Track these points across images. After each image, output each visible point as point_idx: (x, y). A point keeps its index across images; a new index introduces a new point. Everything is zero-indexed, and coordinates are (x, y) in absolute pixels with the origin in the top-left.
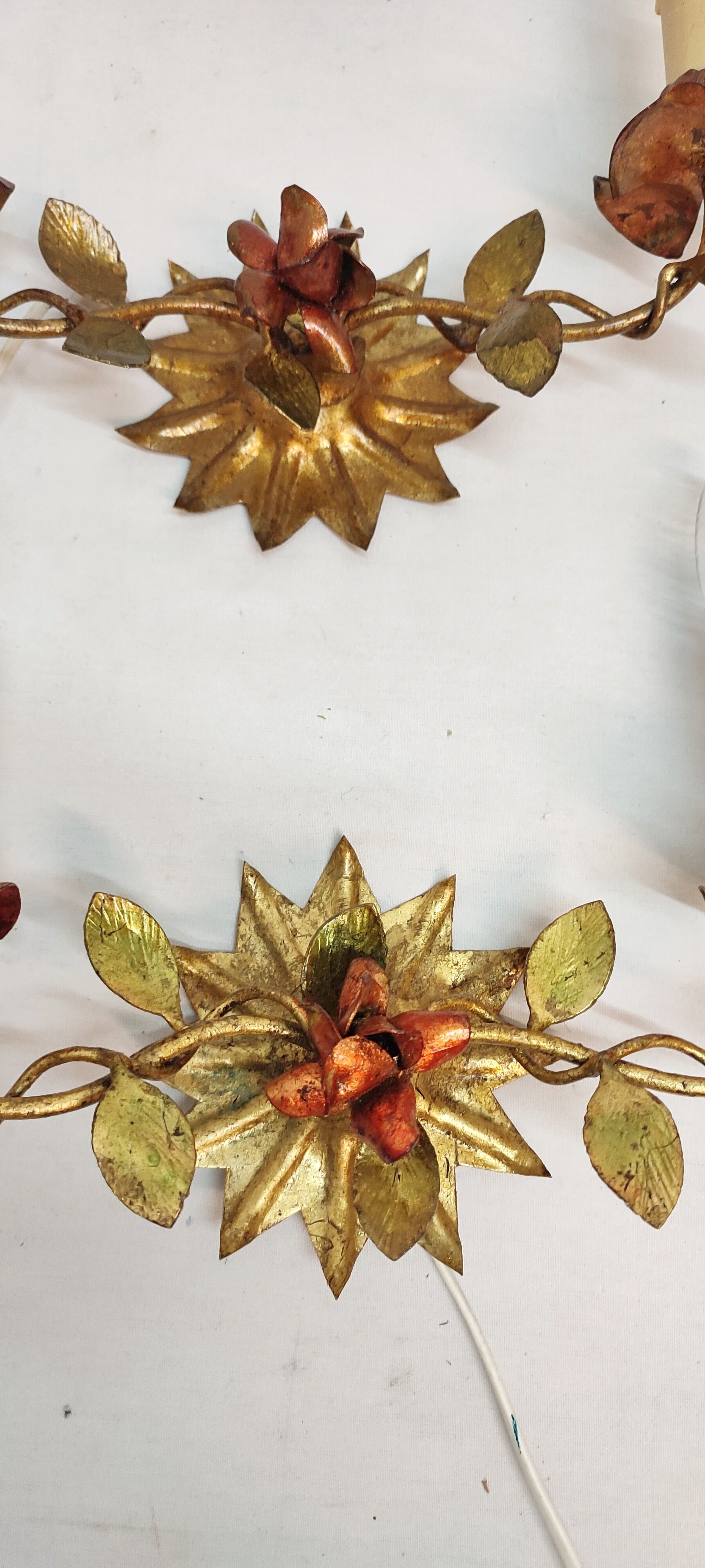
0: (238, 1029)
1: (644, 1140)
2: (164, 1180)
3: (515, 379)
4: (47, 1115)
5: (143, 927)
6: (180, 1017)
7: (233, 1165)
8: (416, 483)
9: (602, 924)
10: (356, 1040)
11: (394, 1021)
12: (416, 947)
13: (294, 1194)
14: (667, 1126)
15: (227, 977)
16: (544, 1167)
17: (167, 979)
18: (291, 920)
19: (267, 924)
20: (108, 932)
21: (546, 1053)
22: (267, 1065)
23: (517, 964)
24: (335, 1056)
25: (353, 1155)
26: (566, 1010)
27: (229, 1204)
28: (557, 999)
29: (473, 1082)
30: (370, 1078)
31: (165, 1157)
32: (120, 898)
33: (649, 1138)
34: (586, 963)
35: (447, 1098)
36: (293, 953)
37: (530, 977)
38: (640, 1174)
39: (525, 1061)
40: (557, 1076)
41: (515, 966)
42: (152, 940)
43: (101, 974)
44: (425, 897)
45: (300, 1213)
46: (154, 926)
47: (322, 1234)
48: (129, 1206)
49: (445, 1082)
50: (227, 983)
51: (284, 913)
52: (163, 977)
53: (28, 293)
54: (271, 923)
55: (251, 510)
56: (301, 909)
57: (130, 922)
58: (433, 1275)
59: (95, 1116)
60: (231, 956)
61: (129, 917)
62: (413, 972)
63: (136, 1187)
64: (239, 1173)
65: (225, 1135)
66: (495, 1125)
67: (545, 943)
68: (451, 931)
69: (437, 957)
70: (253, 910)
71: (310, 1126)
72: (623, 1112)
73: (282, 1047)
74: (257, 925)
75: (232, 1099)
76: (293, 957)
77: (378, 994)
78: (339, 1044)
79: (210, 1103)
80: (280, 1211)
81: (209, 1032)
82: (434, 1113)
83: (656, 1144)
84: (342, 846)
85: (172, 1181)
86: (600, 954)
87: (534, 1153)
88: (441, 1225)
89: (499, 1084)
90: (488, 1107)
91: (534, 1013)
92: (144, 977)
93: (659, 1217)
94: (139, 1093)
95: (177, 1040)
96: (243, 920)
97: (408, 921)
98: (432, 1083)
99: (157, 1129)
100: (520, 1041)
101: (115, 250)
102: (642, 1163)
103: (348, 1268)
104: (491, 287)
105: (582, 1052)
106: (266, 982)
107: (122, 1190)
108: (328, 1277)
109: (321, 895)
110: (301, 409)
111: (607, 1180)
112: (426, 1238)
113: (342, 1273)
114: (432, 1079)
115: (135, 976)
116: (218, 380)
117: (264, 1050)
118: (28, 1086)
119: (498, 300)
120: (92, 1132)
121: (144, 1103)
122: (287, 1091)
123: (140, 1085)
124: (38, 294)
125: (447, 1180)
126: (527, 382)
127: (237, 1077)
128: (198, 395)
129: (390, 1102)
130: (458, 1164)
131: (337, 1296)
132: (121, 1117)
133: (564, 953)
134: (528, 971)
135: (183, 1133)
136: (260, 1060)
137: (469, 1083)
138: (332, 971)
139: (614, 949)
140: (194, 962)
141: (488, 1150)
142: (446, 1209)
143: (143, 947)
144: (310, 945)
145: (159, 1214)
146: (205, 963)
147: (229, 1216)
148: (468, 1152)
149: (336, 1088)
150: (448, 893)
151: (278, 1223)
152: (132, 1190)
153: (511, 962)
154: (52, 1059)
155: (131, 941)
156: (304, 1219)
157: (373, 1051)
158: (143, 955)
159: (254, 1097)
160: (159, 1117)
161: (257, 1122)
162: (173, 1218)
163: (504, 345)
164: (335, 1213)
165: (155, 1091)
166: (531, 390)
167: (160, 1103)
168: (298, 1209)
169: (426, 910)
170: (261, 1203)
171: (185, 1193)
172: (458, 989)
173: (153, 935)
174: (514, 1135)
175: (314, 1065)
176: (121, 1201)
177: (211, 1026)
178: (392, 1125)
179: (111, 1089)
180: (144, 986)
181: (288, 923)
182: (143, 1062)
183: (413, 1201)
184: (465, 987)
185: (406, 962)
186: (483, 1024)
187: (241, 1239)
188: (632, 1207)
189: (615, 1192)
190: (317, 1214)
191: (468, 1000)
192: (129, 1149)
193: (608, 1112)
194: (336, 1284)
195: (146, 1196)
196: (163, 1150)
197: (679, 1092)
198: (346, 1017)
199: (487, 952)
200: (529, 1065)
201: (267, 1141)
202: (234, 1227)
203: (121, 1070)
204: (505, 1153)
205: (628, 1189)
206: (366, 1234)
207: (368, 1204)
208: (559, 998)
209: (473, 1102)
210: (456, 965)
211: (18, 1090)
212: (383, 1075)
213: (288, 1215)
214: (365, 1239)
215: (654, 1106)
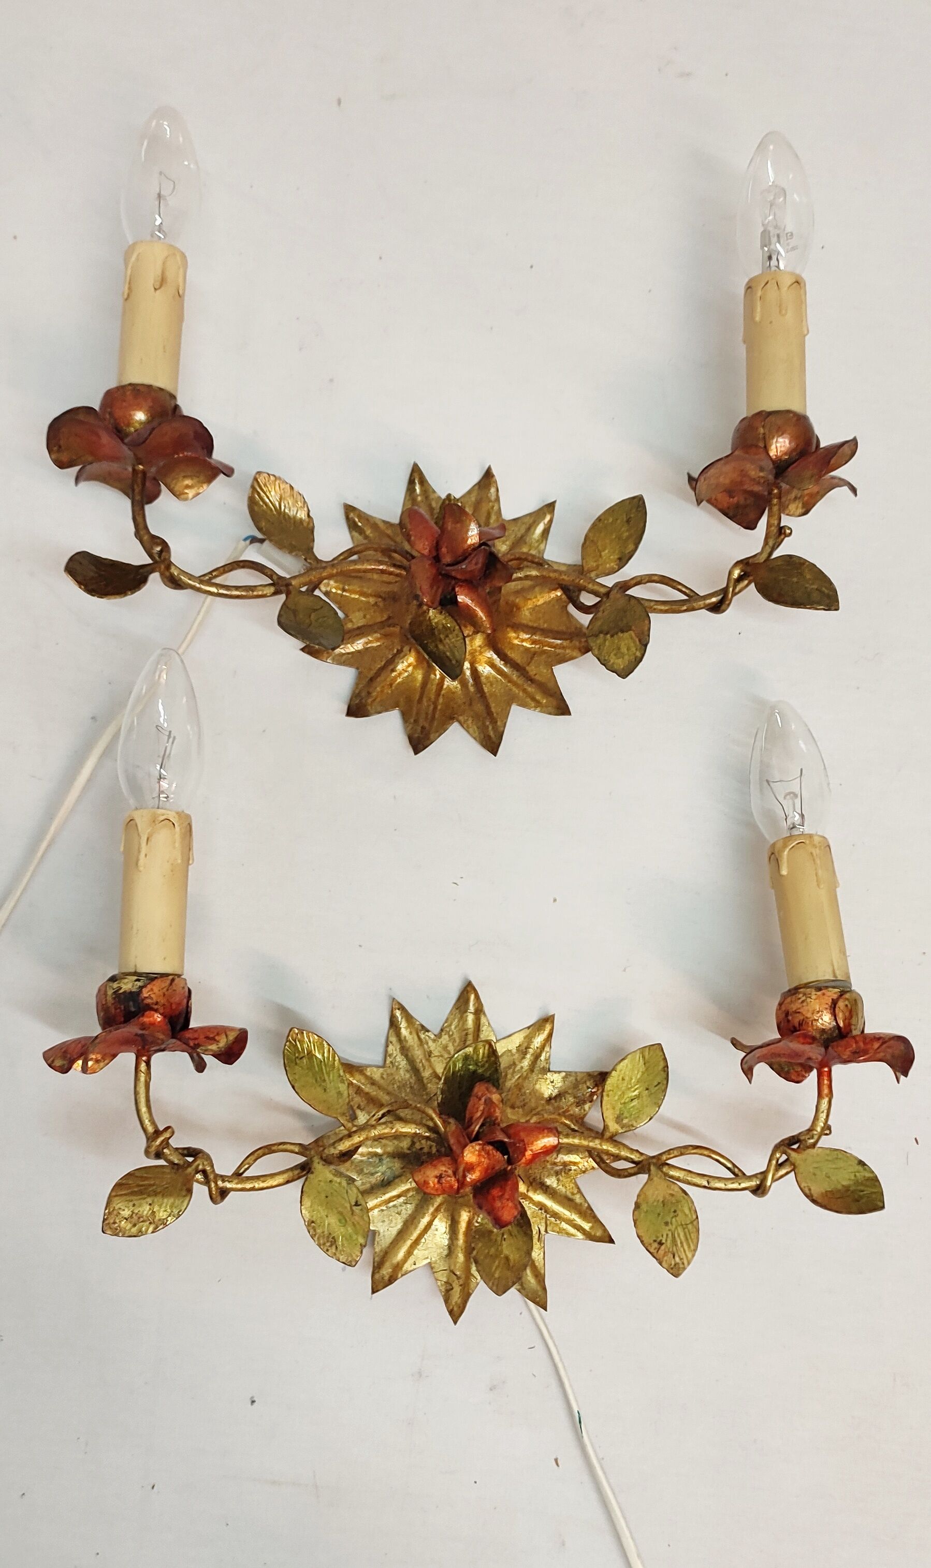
0: (394, 1131)
1: (674, 1219)
2: (350, 1236)
3: (613, 663)
4: (260, 1189)
5: (324, 1053)
6: (350, 1120)
7: (381, 1228)
8: (537, 698)
10: (480, 1144)
11: (505, 1131)
12: (522, 1068)
13: (426, 1250)
14: (690, 1211)
15: (378, 1087)
16: (610, 1237)
17: (340, 1091)
18: (428, 1044)
19: (409, 1046)
20: (300, 1057)
21: (613, 1155)
22: (408, 1154)
23: (598, 1083)
24: (465, 1155)
25: (470, 1223)
26: (631, 1123)
27: (377, 1256)
28: (625, 1115)
29: (561, 1172)
30: (488, 1170)
31: (350, 1221)
32: (309, 1031)
33: (677, 1218)
34: (647, 1089)
35: (541, 1182)
36: (430, 1072)
37: (605, 1098)
38: (669, 1241)
39: (598, 1160)
40: (620, 1172)
41: (596, 1085)
42: (330, 1062)
43: (296, 1088)
44: (531, 1029)
45: (430, 1263)
46: (331, 1052)
47: (445, 1280)
49: (540, 1172)
50: (379, 1091)
51: (422, 1038)
52: (338, 1090)
53: (247, 563)
54: (413, 1046)
55: (405, 716)
56: (435, 1035)
57: (314, 1049)
58: (525, 1313)
59: (302, 1192)
60: (381, 1070)
61: (314, 1046)
62: (519, 1087)
63: (331, 1239)
64: (386, 1233)
65: (376, 1205)
66: (576, 1204)
67: (618, 1072)
68: (549, 1057)
69: (538, 1076)
70: (398, 1035)
71: (439, 1200)
72: (661, 1200)
73: (420, 1141)
74: (402, 1047)
75: (381, 1179)
77: (495, 1111)
78: (468, 1147)
79: (365, 1182)
80: (414, 1261)
81: (372, 1132)
82: (531, 1194)
83: (681, 1222)
84: (468, 989)
85: (355, 1237)
87: (604, 1226)
88: (532, 1275)
89: (580, 1174)
90: (571, 1190)
91: (607, 1125)
92: (325, 1089)
93: (679, 1270)
94: (330, 1176)
95: (351, 1138)
96: (391, 1042)
97: (517, 1047)
98: (530, 1172)
99: (343, 1202)
100: (595, 1146)
101: (306, 509)
102: (670, 1235)
103: (463, 1303)
104: (603, 554)
105: (638, 1155)
106: (408, 1093)
107: (321, 1242)
108: (449, 1309)
109: (450, 1025)
110: (451, 657)
111: (646, 1245)
112: (522, 1285)
113: (460, 1307)
114: (531, 1169)
116: (381, 604)
117: (407, 1145)
118: (248, 1169)
119: (608, 565)
120: (301, 1202)
121: (333, 1183)
122: (427, 1176)
123: (330, 1170)
124: (251, 565)
125: (539, 1243)
126: (622, 667)
127: (384, 1162)
128: (365, 617)
129: (501, 1187)
130: (547, 1232)
131: (455, 1323)
132: (319, 1192)
133: (631, 1081)
134: (605, 1092)
135: (360, 1205)
136: (403, 1151)
137: (558, 1172)
138: (460, 1088)
139: (668, 1081)
140: (356, 1075)
141: (570, 1222)
142: (537, 1264)
143: (324, 1067)
144: (445, 1069)
146: (362, 1075)
147: (377, 1264)
148: (555, 1224)
149: (464, 1176)
150: (548, 1027)
151: (412, 1270)
152: (328, 1241)
154: (266, 1150)
155: (316, 1063)
156: (432, 1268)
157: (491, 1152)
158: (323, 1073)
159: (398, 1179)
160: (344, 1193)
161: (398, 1196)
163: (607, 634)
164: (455, 1265)
165: (340, 1174)
166: (624, 673)
167: (344, 1183)
168: (429, 1261)
169: (530, 1040)
170: (401, 1255)
171: (364, 1244)
172: (553, 1101)
173: (330, 1058)
174: (590, 1212)
175: (449, 1159)
177: (375, 1129)
178: (502, 1203)
181: (425, 1046)
182: (328, 1154)
183: (514, 1256)
184: (558, 1100)
185: (514, 1079)
186: (569, 1133)
187: (387, 1281)
188: (660, 1264)
190: (441, 1265)
191: (559, 1112)
192: (326, 1214)
193: (651, 1200)
194: (455, 1314)
196: (348, 1216)
197: (705, 1187)
198: (473, 1127)
199: (576, 1073)
200: (601, 1163)
201: (406, 1210)
202: (381, 1272)
203: (316, 1160)
204: (582, 1225)
205: (659, 1251)
206: (479, 1278)
207: (482, 1258)
208: (626, 1114)
209: (560, 1187)
210: (552, 1082)
211: (241, 1171)
212: (497, 1168)
213: (421, 1265)
214: (478, 1281)
215: (683, 1197)
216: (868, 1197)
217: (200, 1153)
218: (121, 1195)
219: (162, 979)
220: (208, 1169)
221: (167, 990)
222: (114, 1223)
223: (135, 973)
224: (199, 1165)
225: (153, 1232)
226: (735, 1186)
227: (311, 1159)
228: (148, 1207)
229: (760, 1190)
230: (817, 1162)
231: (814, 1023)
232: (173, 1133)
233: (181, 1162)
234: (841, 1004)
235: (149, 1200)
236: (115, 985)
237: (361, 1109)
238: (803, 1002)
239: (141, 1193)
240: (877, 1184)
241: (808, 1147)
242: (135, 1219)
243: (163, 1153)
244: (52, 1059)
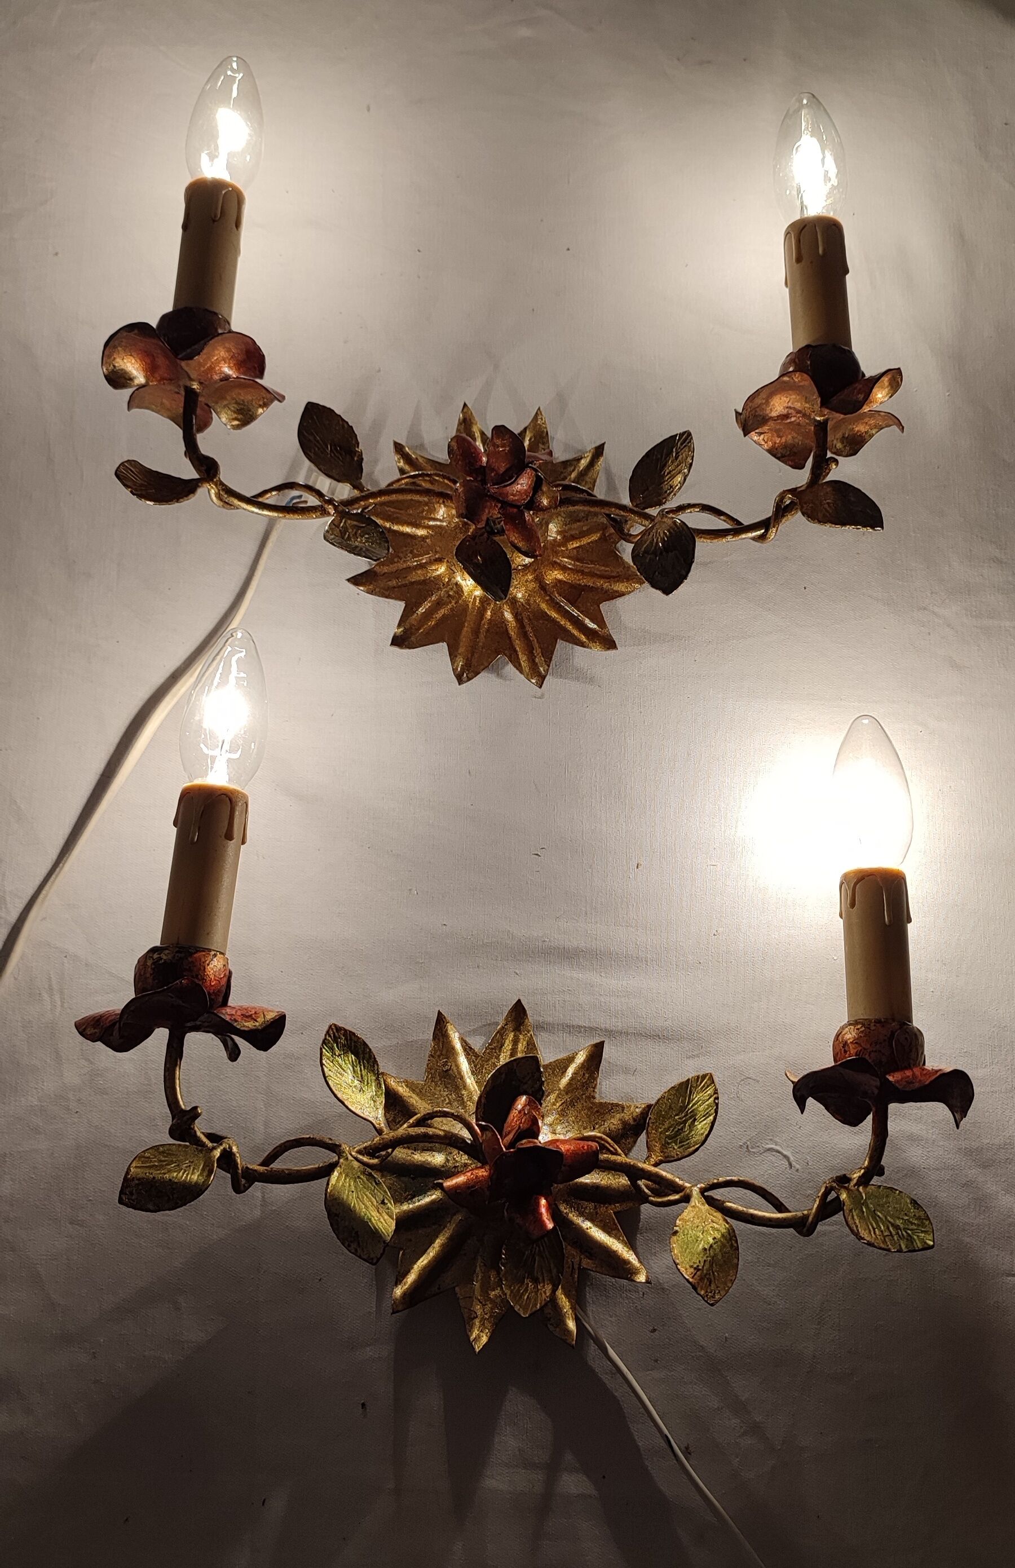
3: (658, 581)
4: (287, 1182)
9: (710, 1093)
38: (706, 1268)
48: (347, 1247)
52: (375, 1094)
55: (451, 650)
63: (354, 1234)
84: (518, 1009)
86: (706, 1115)
93: (714, 1298)
96: (433, 1056)
102: (708, 1262)
104: (650, 487)
107: (344, 1236)
115: (354, 1089)
126: (666, 581)
139: (717, 1114)
145: (368, 1254)
152: (350, 1236)
153: (641, 1114)
154: (295, 1144)
160: (372, 1190)
162: (378, 1258)
166: (668, 589)
176: (342, 1243)
179: (338, 1169)
180: (360, 1098)
188: (696, 1290)
189: (686, 1278)
195: (360, 1242)
198: (509, 1137)
205: (695, 1277)
211: (268, 1163)
217: (225, 1139)
218: (140, 1167)
222: (131, 1194)
224: (225, 1148)
227: (340, 1154)
229: (805, 1227)
232: (197, 1116)
233: (206, 1145)
236: (156, 956)
239: (162, 1168)
240: (927, 1223)
244: (84, 1027)
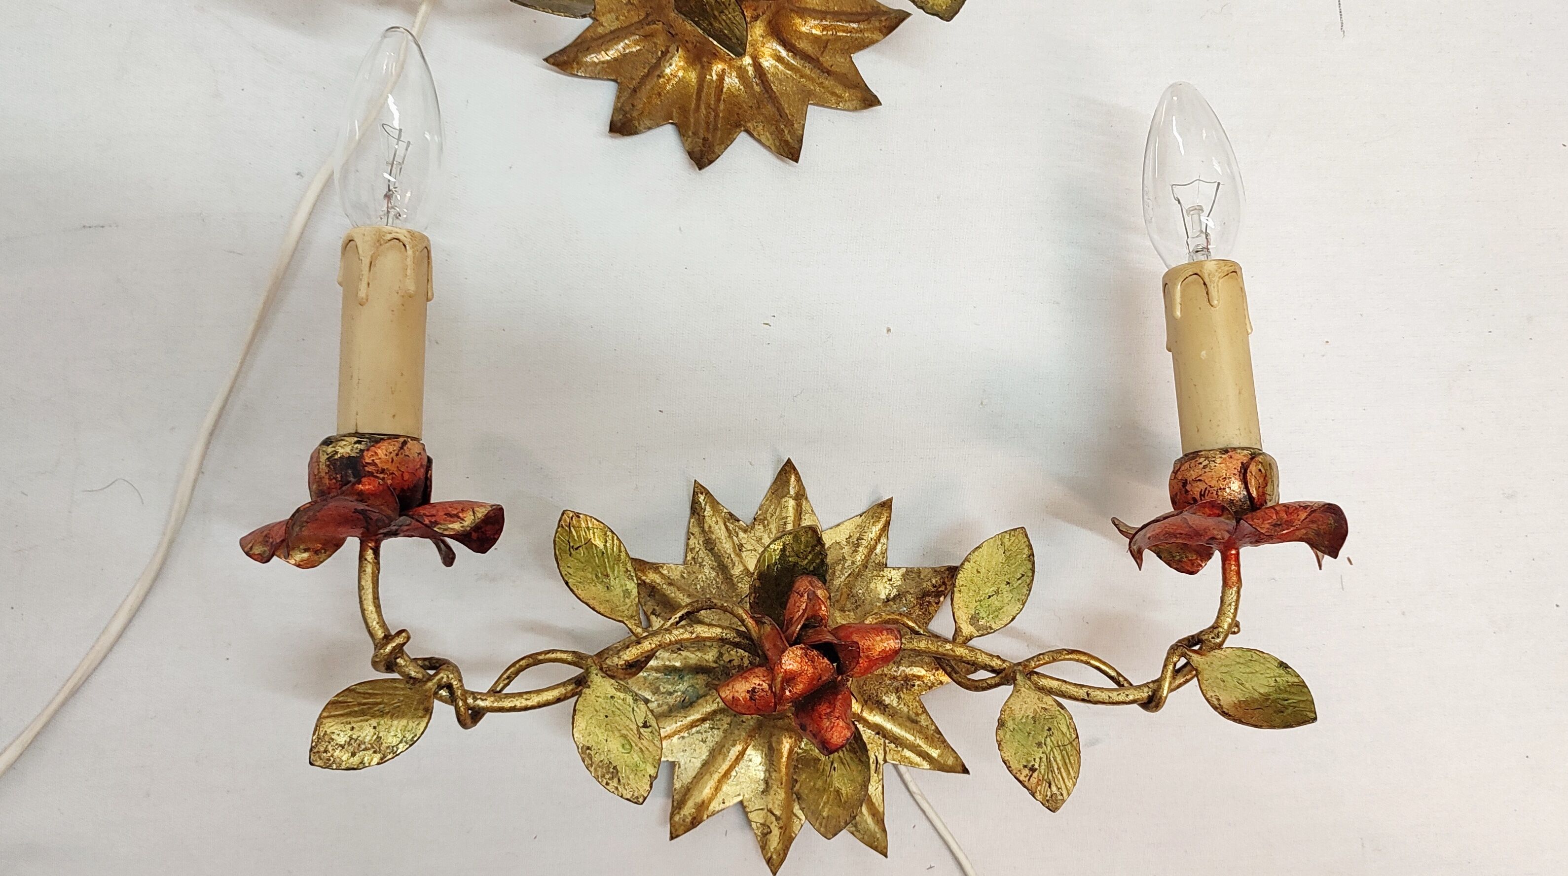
0: (694, 636)
1: (1048, 739)
2: (637, 765)
4: (526, 709)
5: (606, 542)
6: (639, 625)
7: (681, 758)
9: (1024, 549)
10: (801, 648)
11: (835, 631)
12: (853, 563)
13: (737, 785)
14: (1069, 728)
15: (678, 588)
16: (963, 765)
17: (627, 589)
18: (738, 535)
19: (715, 539)
20: (575, 547)
21: (968, 662)
22: (714, 668)
23: (945, 581)
24: (783, 662)
25: (791, 751)
26: (988, 624)
27: (677, 793)
28: (980, 615)
29: (902, 688)
30: (812, 681)
31: (636, 745)
32: (586, 515)
33: (1052, 738)
34: (1008, 583)
35: (878, 701)
36: (739, 567)
37: (957, 595)
38: (1043, 767)
39: (949, 669)
40: (977, 684)
41: (944, 583)
42: (615, 554)
43: (570, 584)
44: (863, 517)
45: (741, 802)
46: (616, 541)
47: (762, 821)
48: (606, 786)
49: (876, 687)
50: (678, 592)
51: (731, 528)
52: (624, 588)
54: (719, 538)
55: (683, 131)
56: (747, 525)
57: (594, 538)
59: (575, 710)
60: (681, 567)
61: (594, 533)
62: (849, 586)
63: (611, 770)
64: (687, 766)
65: (675, 731)
66: (921, 726)
67: (971, 563)
68: (886, 549)
69: (872, 573)
70: (702, 525)
71: (751, 722)
72: (1032, 715)
73: (729, 652)
74: (706, 540)
75: (680, 699)
76: (739, 571)
77: (820, 607)
78: (787, 651)
79: (661, 702)
80: (724, 800)
81: (668, 638)
82: (867, 714)
83: (1058, 743)
84: (788, 469)
85: (642, 766)
86: (1021, 575)
87: (956, 752)
88: (869, 814)
89: (926, 690)
90: (915, 710)
91: (959, 627)
92: (607, 587)
93: (1056, 803)
94: (612, 691)
95: (640, 646)
96: (693, 534)
97: (847, 539)
98: (865, 688)
99: (628, 723)
100: (946, 652)
102: (1044, 759)
103: (784, 850)
105: (1000, 661)
106: (714, 592)
107: (600, 773)
108: (766, 857)
109: (765, 512)
111: (1014, 772)
112: (856, 826)
113: (780, 854)
114: (865, 684)
115: (599, 586)
117: (712, 654)
118: (508, 684)
120: (573, 724)
121: (615, 699)
122: (737, 692)
123: (612, 684)
125: (876, 775)
127: (685, 678)
129: (830, 703)
130: (885, 761)
132: (596, 711)
133: (988, 573)
134: (955, 589)
135: (650, 726)
136: (708, 664)
137: (898, 688)
138: (778, 585)
139: (1033, 572)
140: (647, 573)
141: (915, 749)
142: (874, 800)
143: (606, 560)
144: (758, 561)
145: (632, 793)
146: (657, 574)
147: (677, 804)
148: (895, 751)
149: (783, 689)
150: (884, 514)
151: (721, 810)
152: (608, 773)
153: (941, 579)
154: (530, 660)
155: (595, 555)
156: (744, 807)
157: (816, 657)
158: (606, 568)
159: (701, 697)
160: (629, 711)
161: (702, 719)
162: (643, 796)
164: (774, 803)
165: (626, 690)
167: (630, 700)
168: (739, 798)
169: (864, 529)
170: (707, 792)
171: (655, 775)
172: (891, 602)
173: (615, 549)
174: (938, 736)
175: (762, 669)
176: (599, 782)
177: (668, 632)
178: (831, 722)
179: (587, 688)
180: (608, 596)
181: (735, 538)
182: (610, 664)
183: (847, 790)
184: (898, 601)
185: (844, 577)
186: (913, 636)
187: (689, 824)
188: (1033, 795)
189: (1020, 782)
190: (757, 803)
191: (900, 614)
192: (605, 738)
193: (1018, 715)
194: (774, 863)
195: (621, 778)
196: (634, 739)
197: (1084, 699)
198: (792, 627)
199: (918, 568)
200: (953, 673)
201: (713, 737)
202: (682, 813)
203: (594, 670)
204: (929, 752)
205: (1031, 780)
206: (803, 818)
207: (806, 792)
208: (983, 614)
209: (902, 706)
210: (890, 580)
211: (498, 689)
212: (824, 678)
213: (731, 804)
214: (802, 822)
215: (1059, 711)
216: (1295, 707)
217: (444, 664)
218: (335, 716)
219: (390, 441)
220: (455, 683)
221: (397, 455)
222: (326, 751)
223: (356, 434)
224: (442, 678)
225: (378, 764)
226: (1122, 698)
227: (587, 669)
228: (372, 731)
229: (1152, 702)
230: (1226, 666)
231: (1220, 493)
232: (408, 638)
233: (420, 676)
234: (1253, 468)
235: (374, 722)
236: (330, 449)
237: (656, 615)
238: (1205, 467)
239: (363, 713)
240: (1305, 690)
241: (1212, 649)
242: (355, 746)
243: (396, 664)
244: (250, 545)
